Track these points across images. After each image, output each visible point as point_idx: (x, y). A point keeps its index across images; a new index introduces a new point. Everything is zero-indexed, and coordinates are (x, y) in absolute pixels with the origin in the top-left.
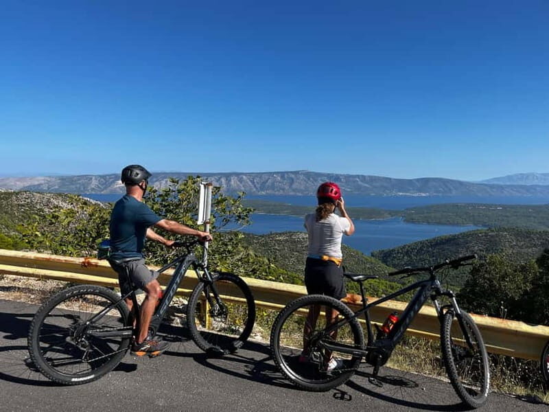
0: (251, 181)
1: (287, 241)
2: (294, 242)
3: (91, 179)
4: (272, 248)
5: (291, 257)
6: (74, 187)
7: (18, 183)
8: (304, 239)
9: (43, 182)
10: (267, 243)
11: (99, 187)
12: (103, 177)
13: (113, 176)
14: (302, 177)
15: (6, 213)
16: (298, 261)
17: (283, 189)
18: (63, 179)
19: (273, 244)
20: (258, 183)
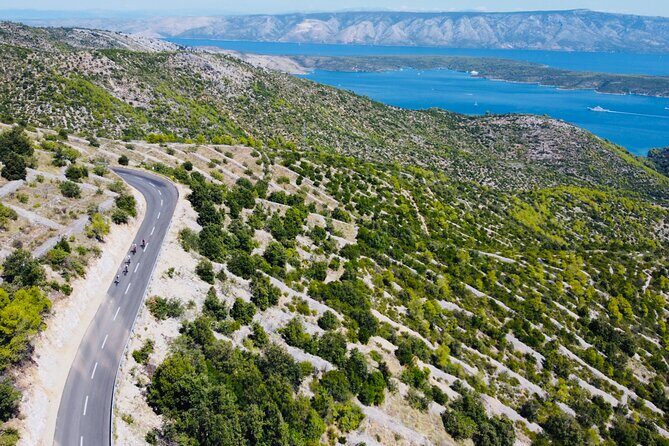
0: (491, 26)
1: (507, 127)
2: (518, 130)
3: (266, 19)
4: (484, 136)
5: (509, 150)
6: (245, 31)
7: (178, 25)
8: (533, 125)
9: (206, 24)
10: (478, 128)
11: (275, 33)
12: (281, 17)
13: (294, 17)
14: (577, 20)
15: (163, 78)
16: (519, 156)
17: (543, 41)
18: (231, 20)
19: (486, 131)
20: (502, 30)
